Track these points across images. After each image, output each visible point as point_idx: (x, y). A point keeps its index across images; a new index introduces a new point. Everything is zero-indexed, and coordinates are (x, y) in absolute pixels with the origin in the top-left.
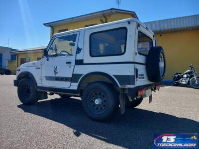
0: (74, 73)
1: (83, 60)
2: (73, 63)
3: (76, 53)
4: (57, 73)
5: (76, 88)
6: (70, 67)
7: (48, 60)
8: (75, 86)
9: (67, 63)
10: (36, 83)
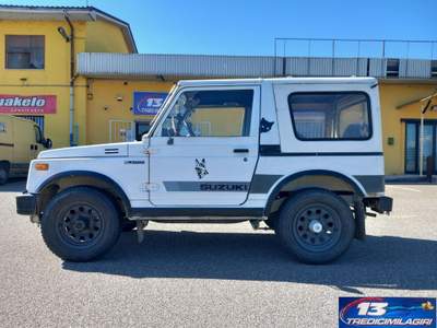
0: (257, 173)
1: (279, 146)
2: (254, 151)
3: (260, 132)
4: (206, 173)
5: (262, 204)
6: (245, 160)
7: (171, 142)
8: (259, 200)
9: (236, 151)
10: (128, 202)
